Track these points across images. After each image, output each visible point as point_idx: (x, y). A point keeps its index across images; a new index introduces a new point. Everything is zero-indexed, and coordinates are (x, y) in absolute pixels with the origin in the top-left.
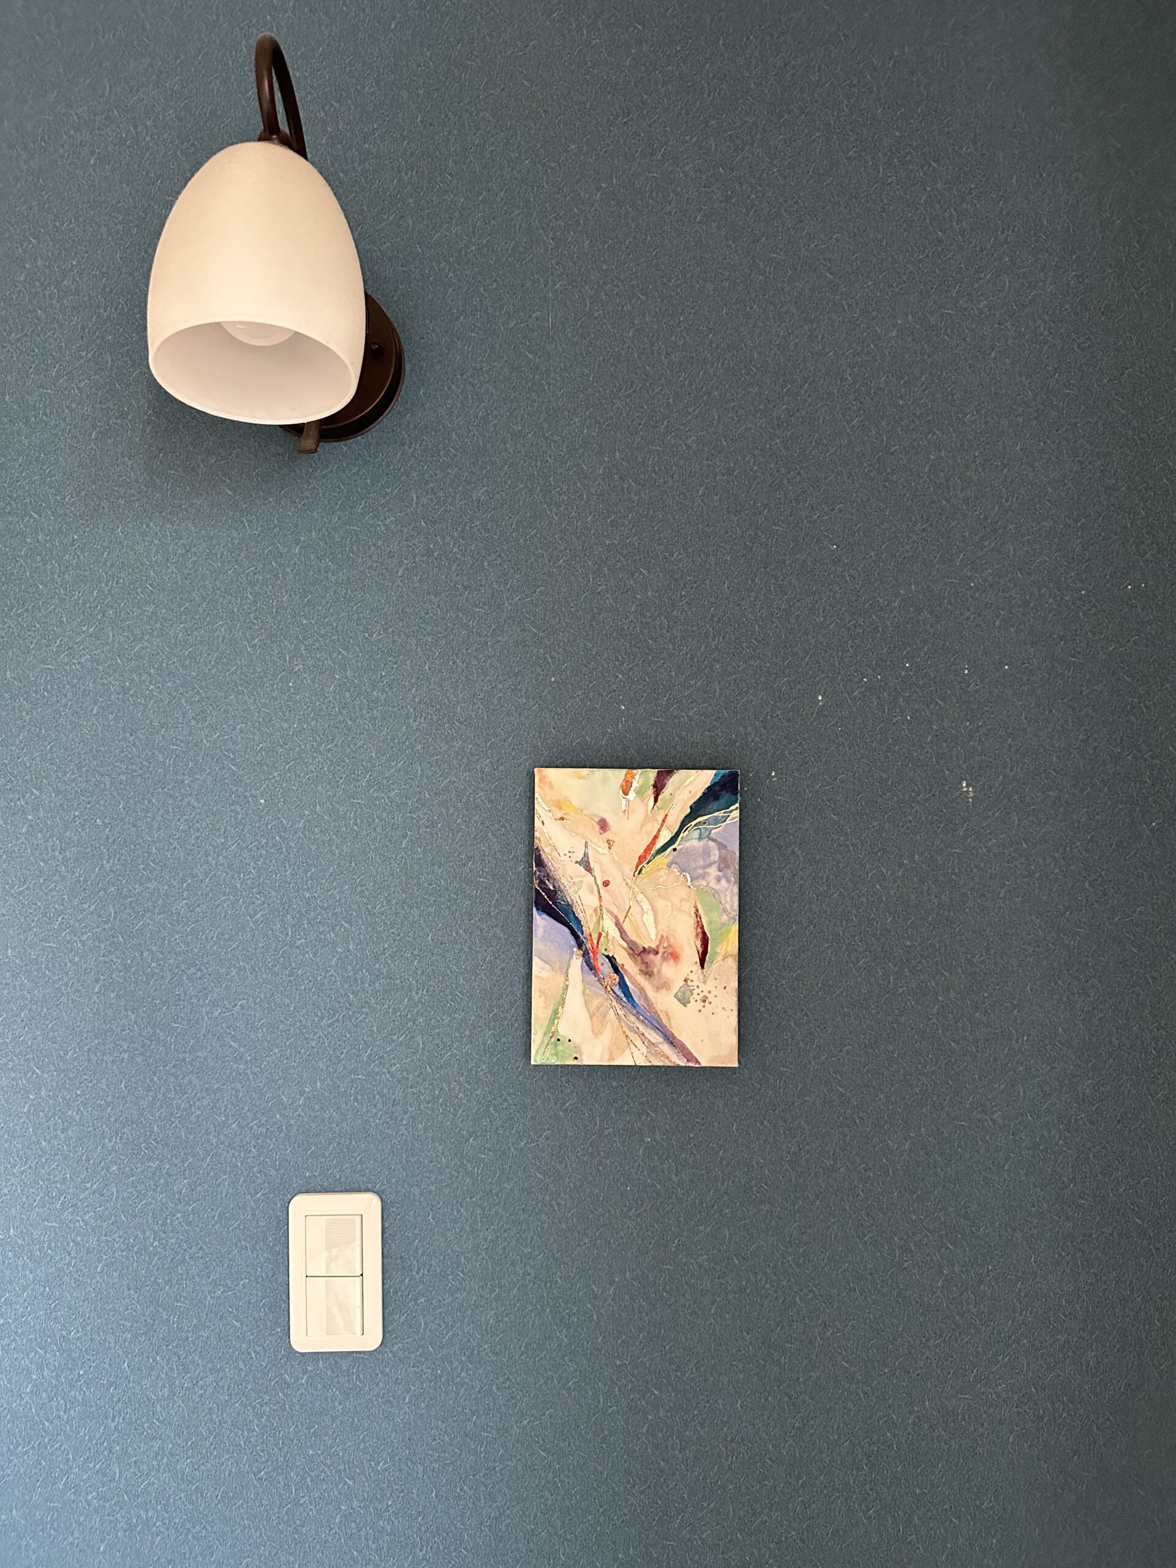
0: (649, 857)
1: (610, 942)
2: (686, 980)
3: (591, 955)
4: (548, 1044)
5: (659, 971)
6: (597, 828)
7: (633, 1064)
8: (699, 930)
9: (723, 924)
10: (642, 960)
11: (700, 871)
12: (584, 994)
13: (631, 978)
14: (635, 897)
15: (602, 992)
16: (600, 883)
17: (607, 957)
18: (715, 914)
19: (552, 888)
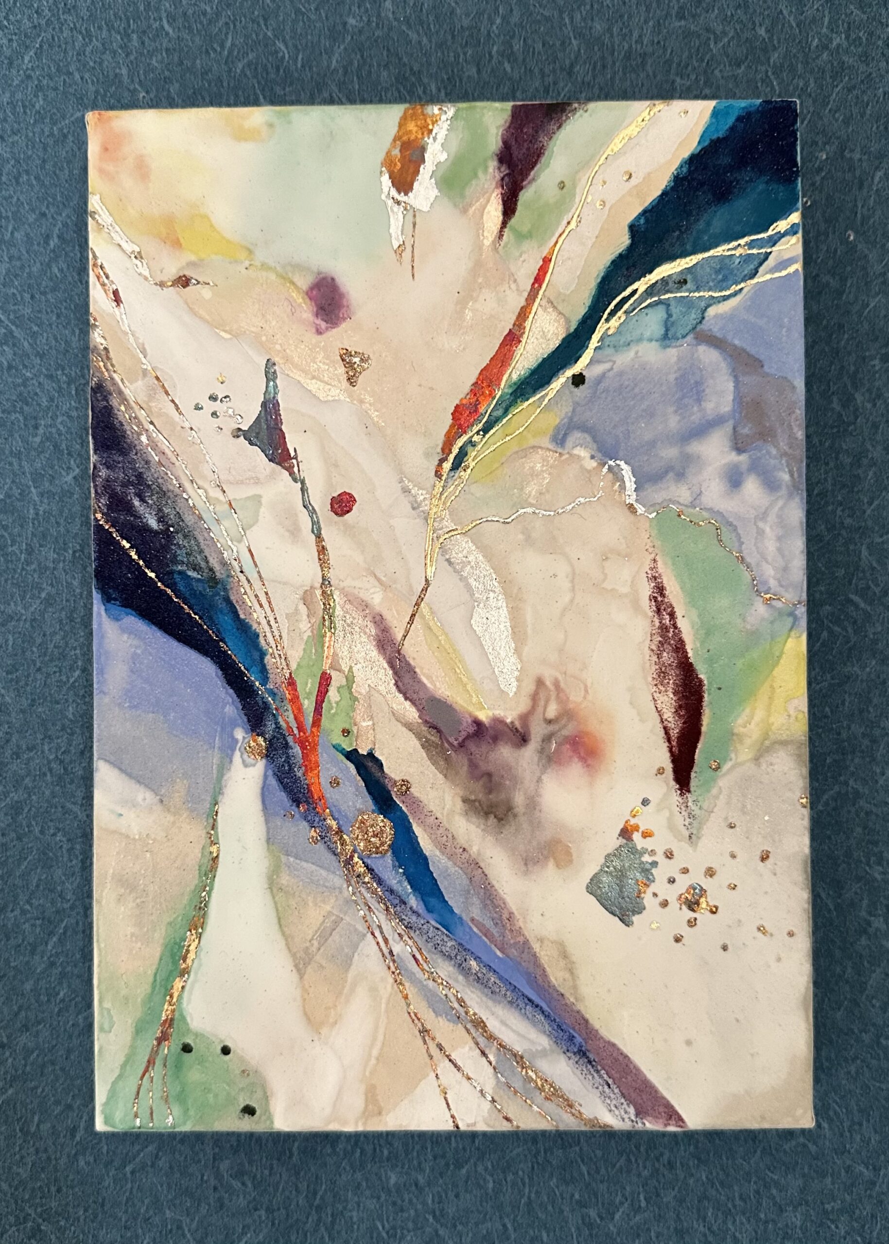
0: (487, 408)
1: (360, 708)
2: (626, 833)
3: (297, 750)
4: (151, 1063)
5: (533, 804)
6: (307, 311)
7: (449, 1126)
8: (667, 657)
9: (754, 636)
10: (473, 765)
11: (669, 453)
12: (273, 885)
13: (436, 827)
14: (443, 550)
15: (338, 880)
16: (320, 500)
17: (352, 756)
18: (725, 602)
19: (153, 523)
